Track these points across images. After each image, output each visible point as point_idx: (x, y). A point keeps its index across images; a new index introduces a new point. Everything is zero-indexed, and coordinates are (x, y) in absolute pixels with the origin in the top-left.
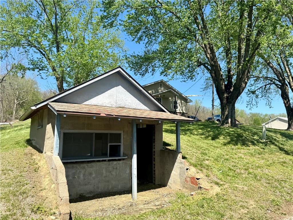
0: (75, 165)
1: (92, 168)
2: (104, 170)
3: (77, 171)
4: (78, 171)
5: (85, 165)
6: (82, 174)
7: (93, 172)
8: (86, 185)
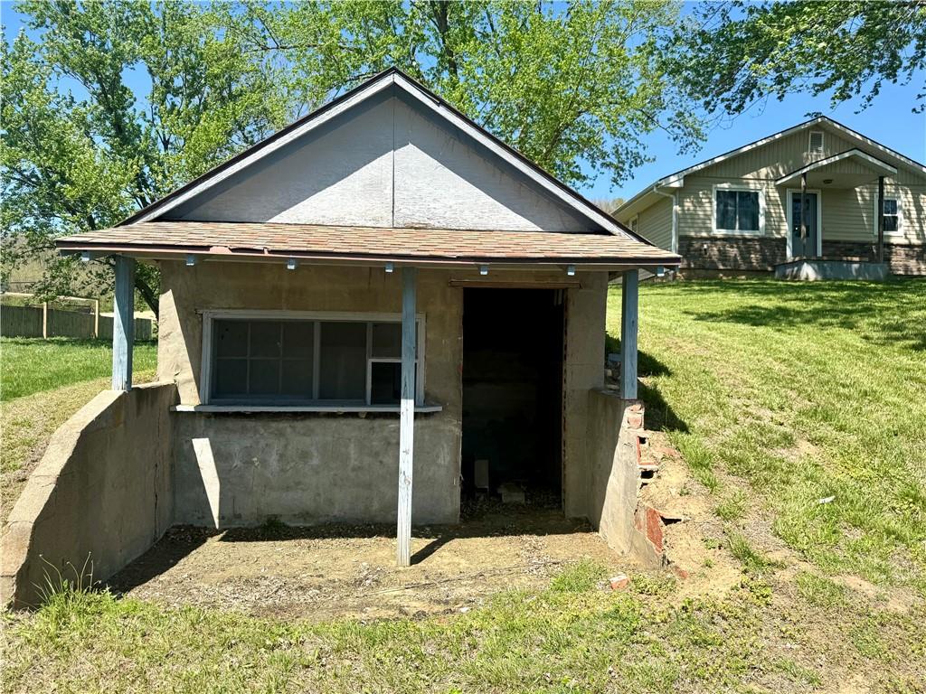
0: (250, 424)
1: (309, 436)
2: (352, 445)
3: (258, 443)
4: (262, 443)
5: (284, 425)
6: (274, 452)
7: (313, 448)
8: (288, 488)
